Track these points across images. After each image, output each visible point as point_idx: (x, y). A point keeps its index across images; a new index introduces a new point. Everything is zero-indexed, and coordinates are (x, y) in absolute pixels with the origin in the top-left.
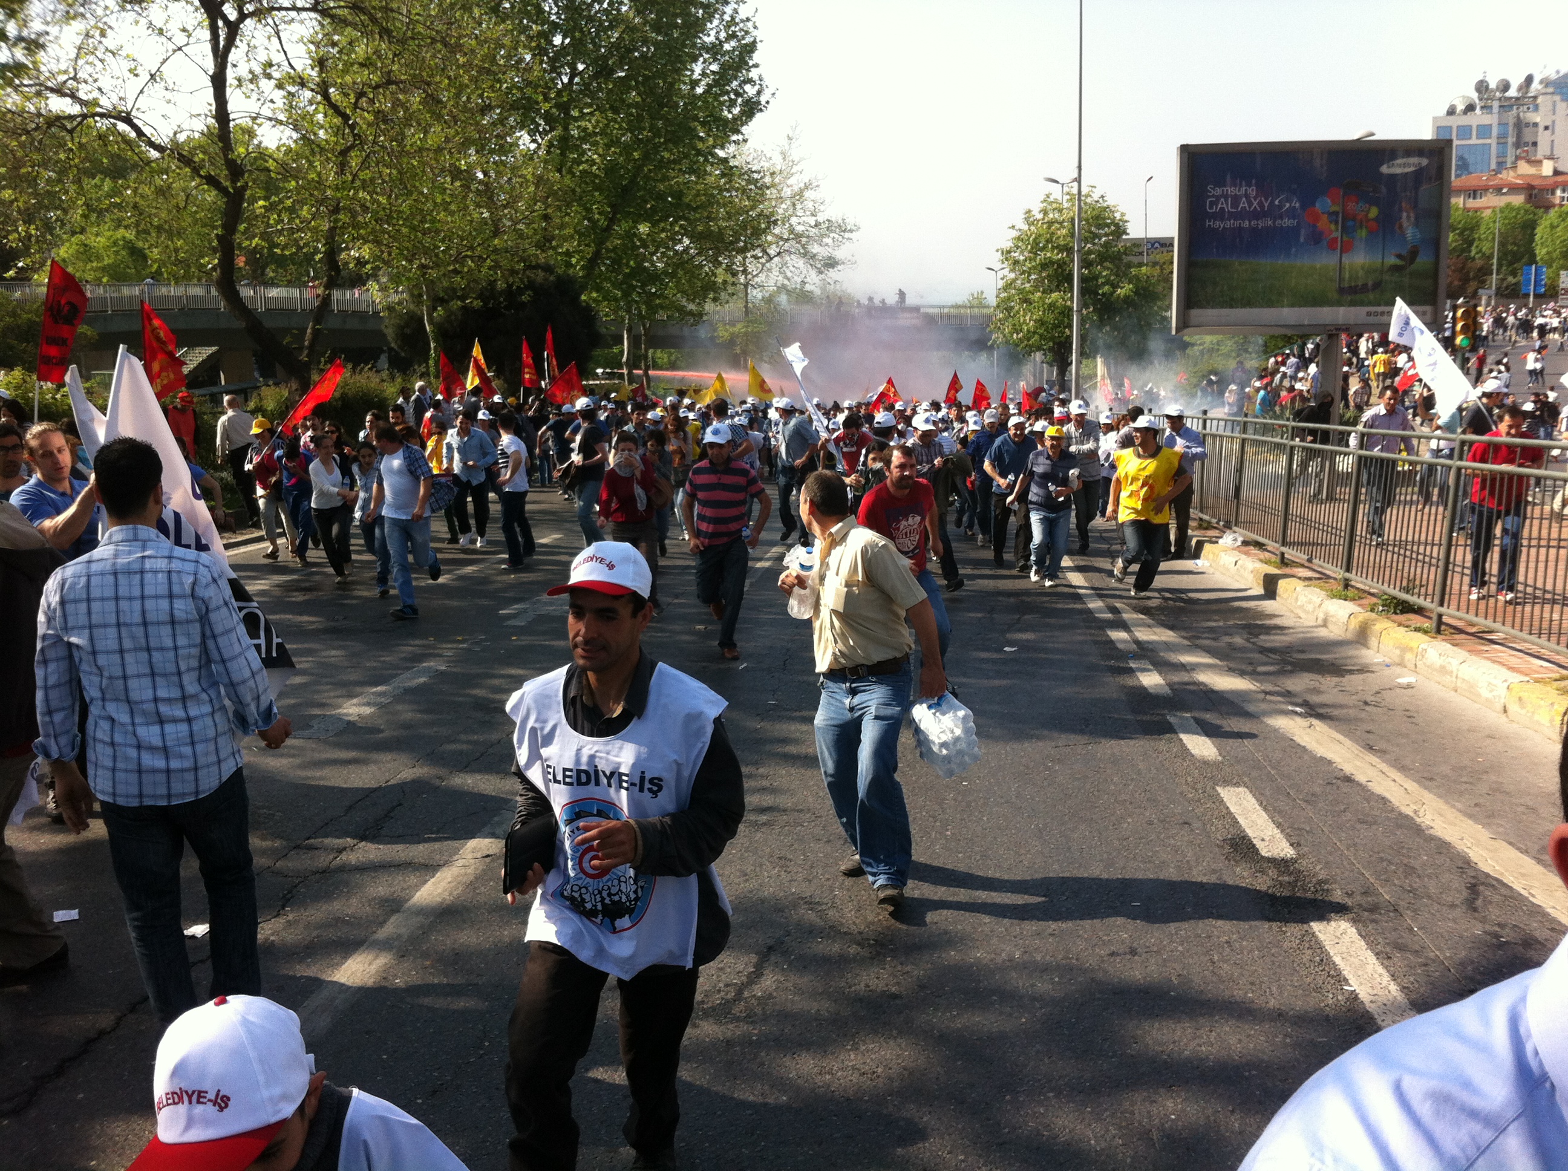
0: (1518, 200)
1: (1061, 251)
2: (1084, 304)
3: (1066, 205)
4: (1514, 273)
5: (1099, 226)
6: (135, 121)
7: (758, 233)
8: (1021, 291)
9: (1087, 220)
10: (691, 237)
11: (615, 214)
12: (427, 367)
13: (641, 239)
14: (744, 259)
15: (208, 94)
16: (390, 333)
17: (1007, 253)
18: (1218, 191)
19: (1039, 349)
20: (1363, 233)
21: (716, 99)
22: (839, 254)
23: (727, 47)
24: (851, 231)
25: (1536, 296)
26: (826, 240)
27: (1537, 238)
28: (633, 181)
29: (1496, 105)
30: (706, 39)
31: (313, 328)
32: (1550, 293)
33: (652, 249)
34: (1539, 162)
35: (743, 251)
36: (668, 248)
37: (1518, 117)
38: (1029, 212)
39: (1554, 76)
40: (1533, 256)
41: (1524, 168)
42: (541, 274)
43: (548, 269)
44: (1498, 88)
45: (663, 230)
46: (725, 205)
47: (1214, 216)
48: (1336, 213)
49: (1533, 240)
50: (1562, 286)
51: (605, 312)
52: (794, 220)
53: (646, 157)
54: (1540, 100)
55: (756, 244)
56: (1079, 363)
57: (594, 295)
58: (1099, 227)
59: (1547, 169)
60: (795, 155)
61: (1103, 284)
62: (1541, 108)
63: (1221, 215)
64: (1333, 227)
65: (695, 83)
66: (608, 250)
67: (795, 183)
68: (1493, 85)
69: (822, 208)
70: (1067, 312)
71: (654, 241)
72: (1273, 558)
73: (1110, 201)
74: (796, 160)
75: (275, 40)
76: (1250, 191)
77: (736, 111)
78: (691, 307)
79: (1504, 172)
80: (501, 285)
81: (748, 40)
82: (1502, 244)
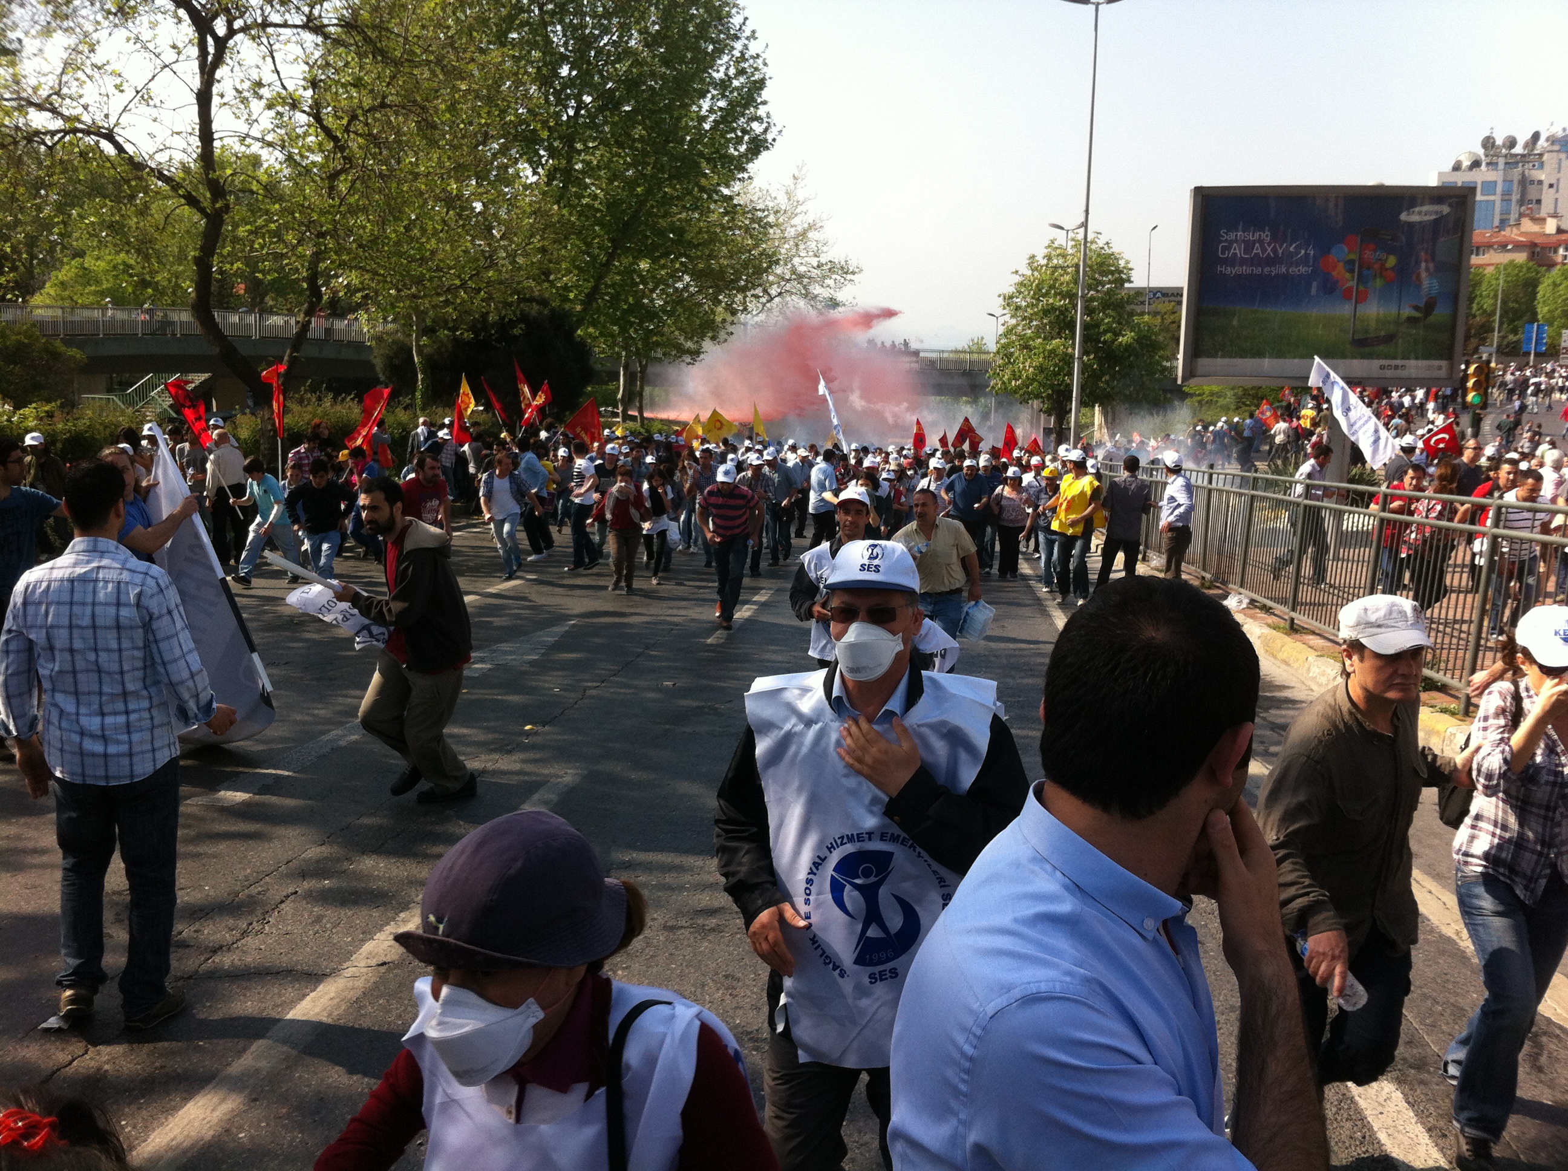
0: (1521, 257)
1: (1064, 297)
2: (1085, 352)
3: (1070, 251)
4: (1515, 331)
5: (1104, 273)
6: (118, 138)
7: (759, 271)
8: (1021, 337)
9: (1091, 267)
10: (691, 275)
11: (615, 248)
12: (413, 398)
13: (640, 276)
14: (745, 297)
15: (193, 111)
16: (378, 363)
17: (1009, 299)
18: (1232, 236)
19: (1037, 397)
20: (1379, 283)
21: (723, 136)
22: (840, 296)
23: (736, 83)
24: (853, 273)
25: (1537, 355)
26: (828, 281)
27: (1539, 296)
28: (635, 216)
29: (1501, 161)
30: (715, 75)
31: (290, 356)
32: (1553, 352)
33: (651, 286)
34: (1543, 220)
35: (743, 290)
36: (668, 286)
37: (1523, 174)
38: (1033, 257)
39: (1560, 134)
40: (1534, 314)
41: (1528, 226)
42: (535, 307)
43: (543, 302)
44: (1504, 145)
45: (663, 267)
46: (726, 244)
47: (1225, 262)
48: (1352, 262)
49: (1535, 298)
50: (1563, 345)
51: (600, 349)
52: (796, 261)
53: (649, 192)
54: (1545, 158)
55: (757, 282)
56: (1078, 411)
57: (591, 330)
58: (1102, 274)
59: (1551, 226)
60: (800, 195)
61: (1105, 332)
62: (1547, 167)
63: (1232, 261)
64: (1348, 275)
65: (704, 119)
66: (607, 286)
67: (799, 222)
68: (1499, 142)
69: (825, 249)
70: (1068, 360)
71: (654, 277)
72: (1282, 623)
73: (1116, 248)
74: (801, 199)
75: (269, 60)
76: (1263, 236)
77: (743, 148)
78: (689, 344)
79: (1508, 229)
80: (492, 318)
81: (756, 77)
82: (1504, 302)
